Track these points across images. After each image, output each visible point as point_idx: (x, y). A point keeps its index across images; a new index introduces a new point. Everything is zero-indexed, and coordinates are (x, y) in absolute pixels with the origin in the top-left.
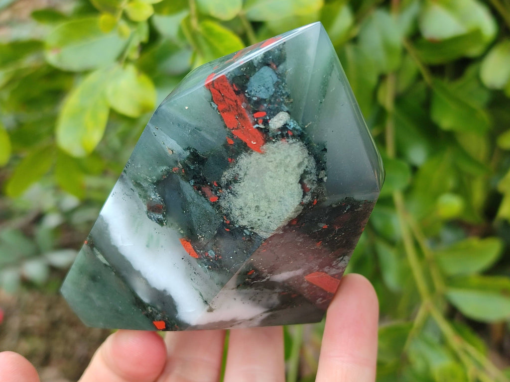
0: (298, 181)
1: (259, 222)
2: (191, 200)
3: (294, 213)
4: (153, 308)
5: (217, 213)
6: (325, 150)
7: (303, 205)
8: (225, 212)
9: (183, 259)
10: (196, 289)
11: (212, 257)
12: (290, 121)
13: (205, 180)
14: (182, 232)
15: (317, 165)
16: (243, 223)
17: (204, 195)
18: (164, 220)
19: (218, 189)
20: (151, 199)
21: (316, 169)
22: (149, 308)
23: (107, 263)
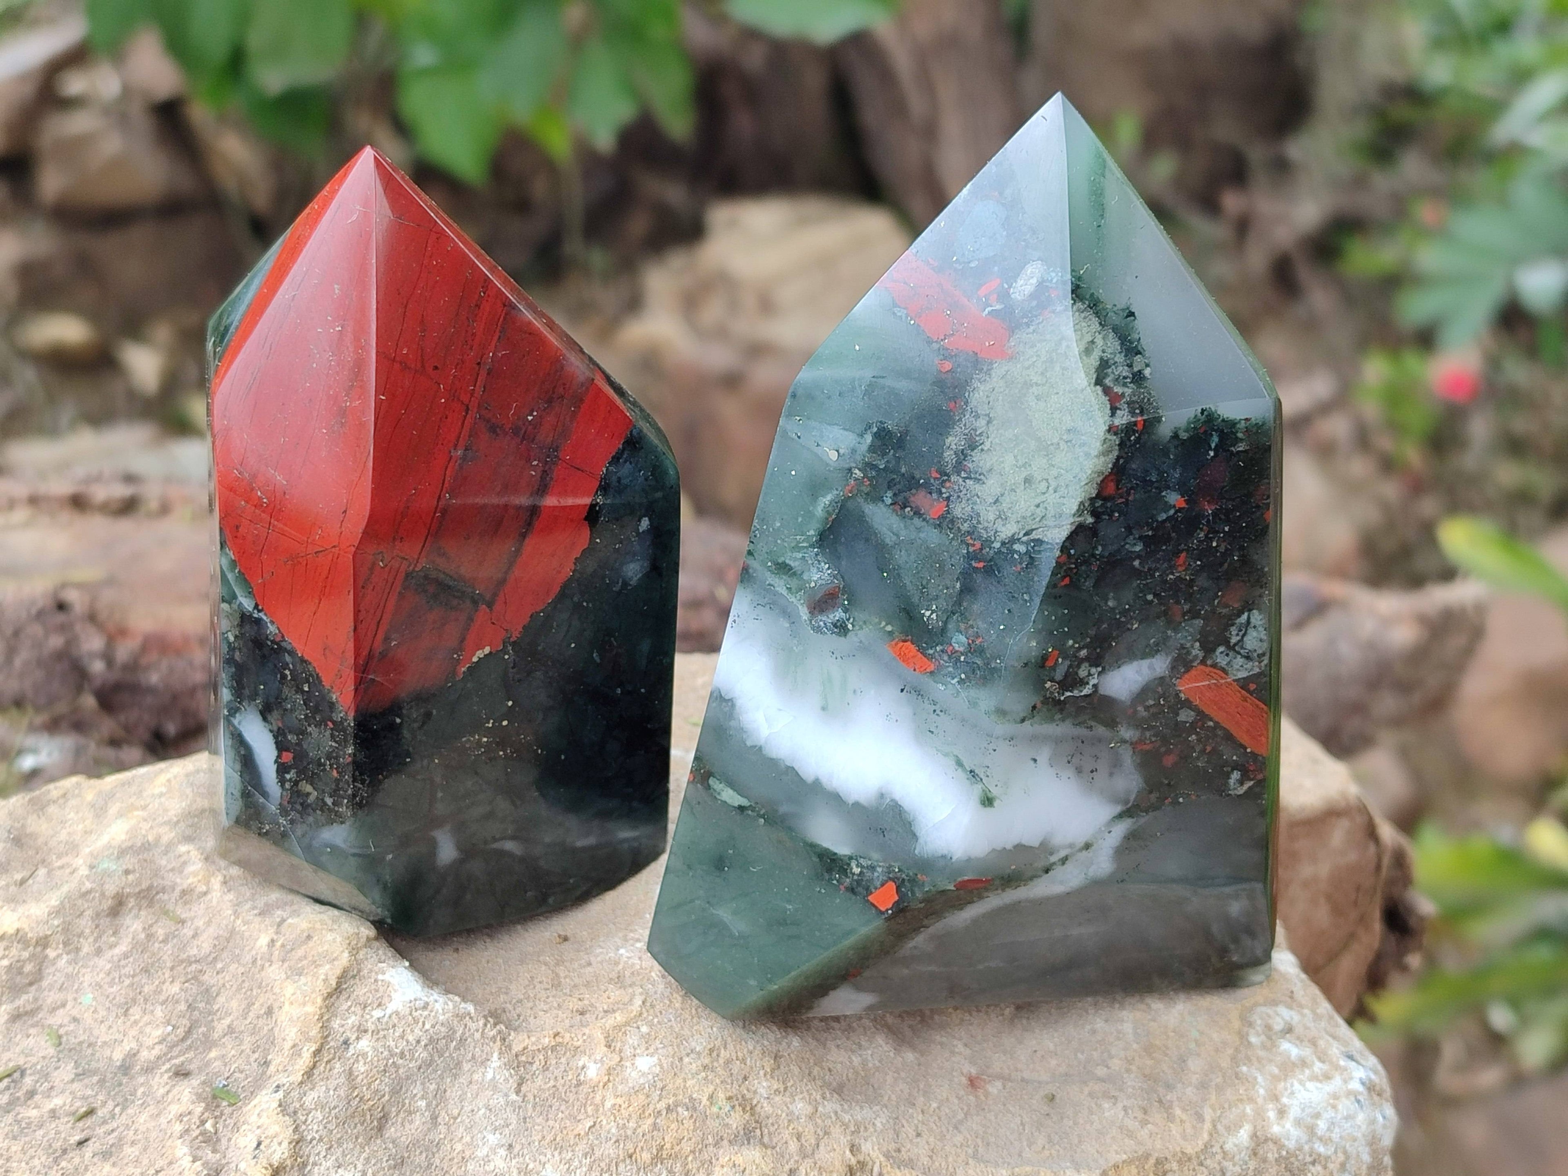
0: (1093, 381)
1: (1038, 511)
2: (894, 538)
3: (1102, 459)
4: (861, 861)
5: (953, 539)
6: (1132, 314)
7: (1116, 434)
8: (965, 527)
9: (902, 690)
10: (946, 755)
11: (962, 649)
12: (1049, 273)
13: (913, 478)
14: (889, 628)
15: (1122, 344)
16: (1007, 531)
17: (917, 513)
18: (848, 620)
19: (944, 481)
20: (813, 584)
21: (1123, 354)
22: (853, 864)
23: (744, 802)
